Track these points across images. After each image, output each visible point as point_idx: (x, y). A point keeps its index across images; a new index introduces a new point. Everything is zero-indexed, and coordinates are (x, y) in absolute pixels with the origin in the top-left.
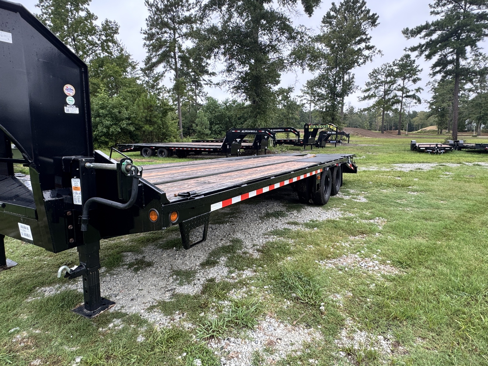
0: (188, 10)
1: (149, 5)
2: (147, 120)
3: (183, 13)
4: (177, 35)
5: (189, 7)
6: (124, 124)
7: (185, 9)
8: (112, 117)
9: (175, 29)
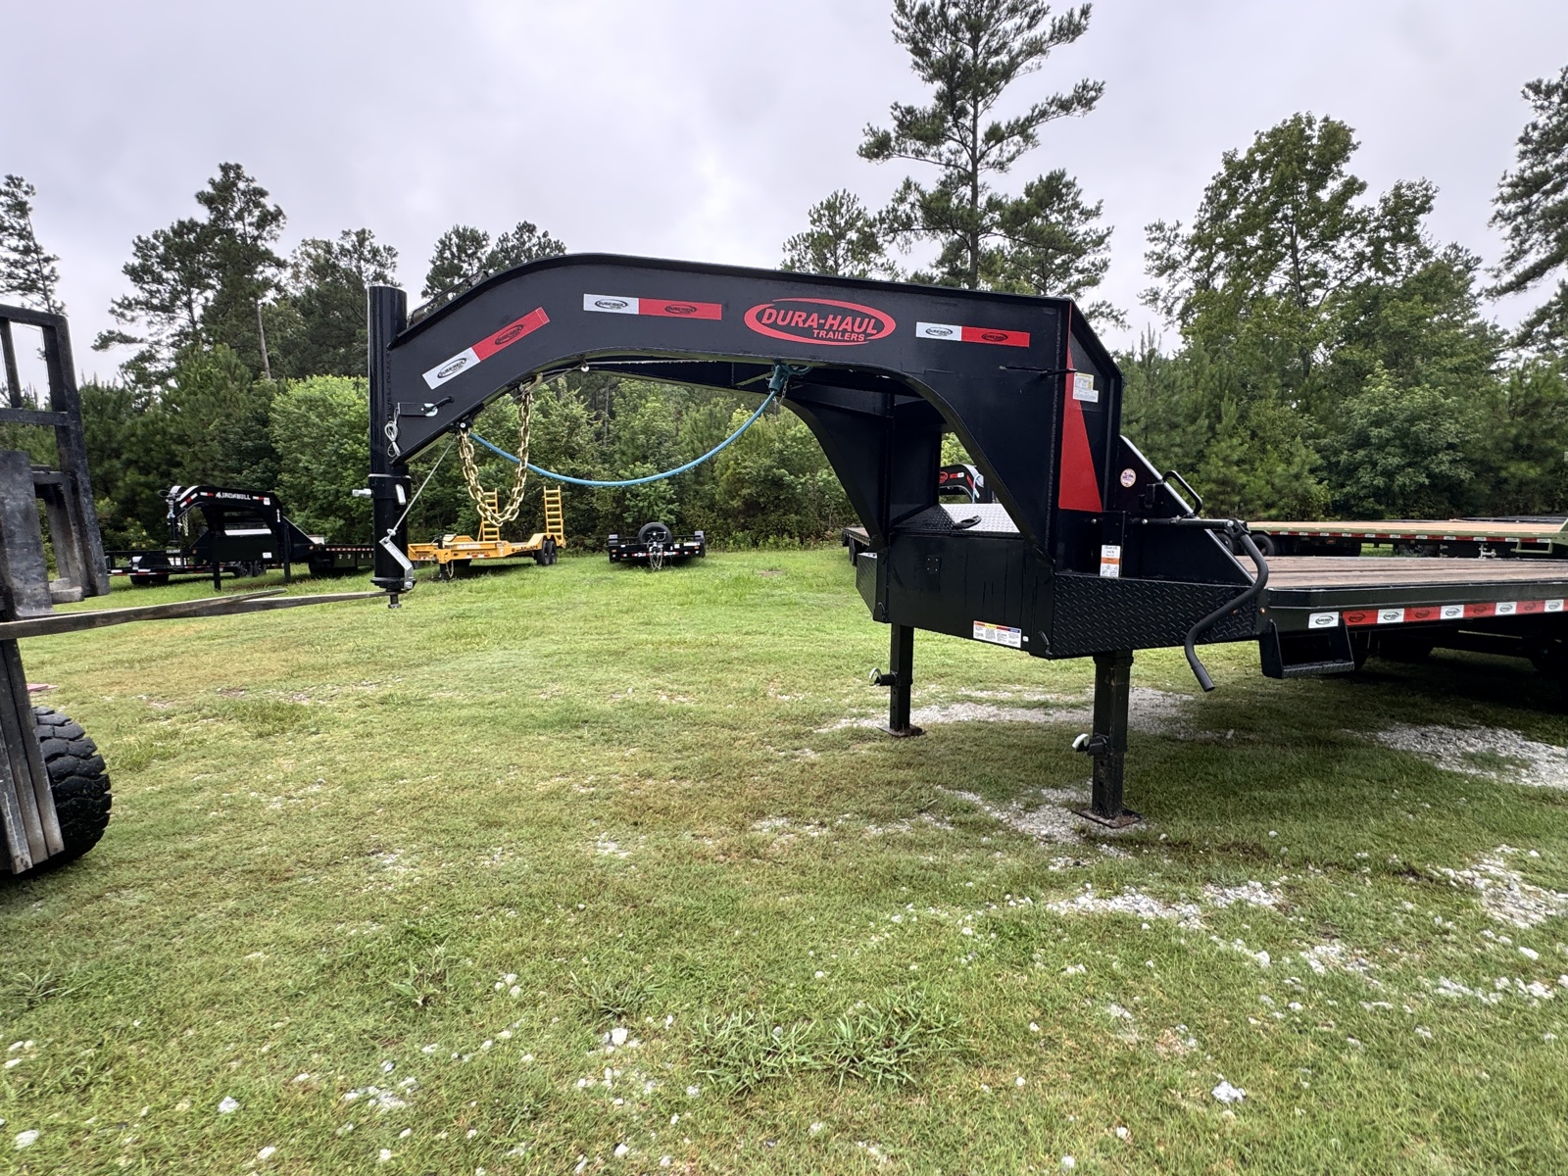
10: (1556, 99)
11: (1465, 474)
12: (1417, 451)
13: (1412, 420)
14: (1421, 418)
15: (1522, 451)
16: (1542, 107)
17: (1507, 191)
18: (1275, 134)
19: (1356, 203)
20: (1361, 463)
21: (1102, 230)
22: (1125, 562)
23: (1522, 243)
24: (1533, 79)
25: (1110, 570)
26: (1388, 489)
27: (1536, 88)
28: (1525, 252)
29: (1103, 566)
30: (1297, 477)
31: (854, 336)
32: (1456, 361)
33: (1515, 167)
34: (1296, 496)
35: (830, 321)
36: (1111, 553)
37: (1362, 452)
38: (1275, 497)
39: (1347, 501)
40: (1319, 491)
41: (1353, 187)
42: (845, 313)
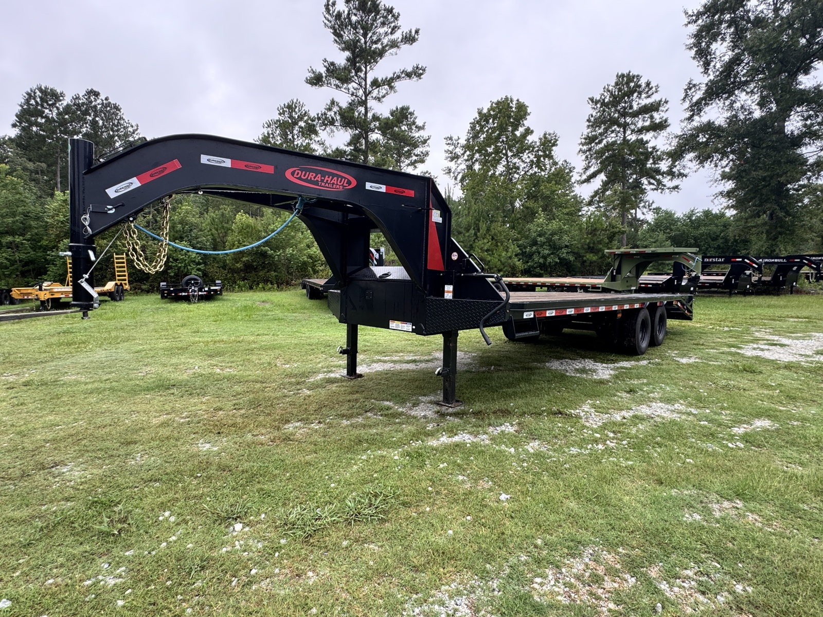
0: (649, 97)
1: (592, 101)
2: (589, 248)
3: (640, 101)
4: (629, 132)
5: (650, 92)
6: (564, 253)
7: (644, 95)
8: (550, 245)
9: (625, 126)
10: (599, 106)
11: (572, 258)
12: (555, 248)
13: (553, 234)
14: (556, 234)
15: (591, 249)
16: (594, 108)
17: (583, 141)
18: (498, 103)
19: (530, 139)
20: (535, 252)
21: (426, 137)
22: (455, 292)
23: (589, 163)
24: (591, 96)
25: (448, 296)
26: (545, 263)
27: (592, 100)
28: (590, 167)
29: (446, 294)
30: (510, 258)
31: (338, 186)
32: (567, 210)
33: (586, 131)
34: (510, 266)
35: (326, 179)
36: (449, 288)
37: (535, 248)
38: (502, 267)
39: (529, 269)
40: (519, 264)
41: (528, 131)
42: (334, 175)
